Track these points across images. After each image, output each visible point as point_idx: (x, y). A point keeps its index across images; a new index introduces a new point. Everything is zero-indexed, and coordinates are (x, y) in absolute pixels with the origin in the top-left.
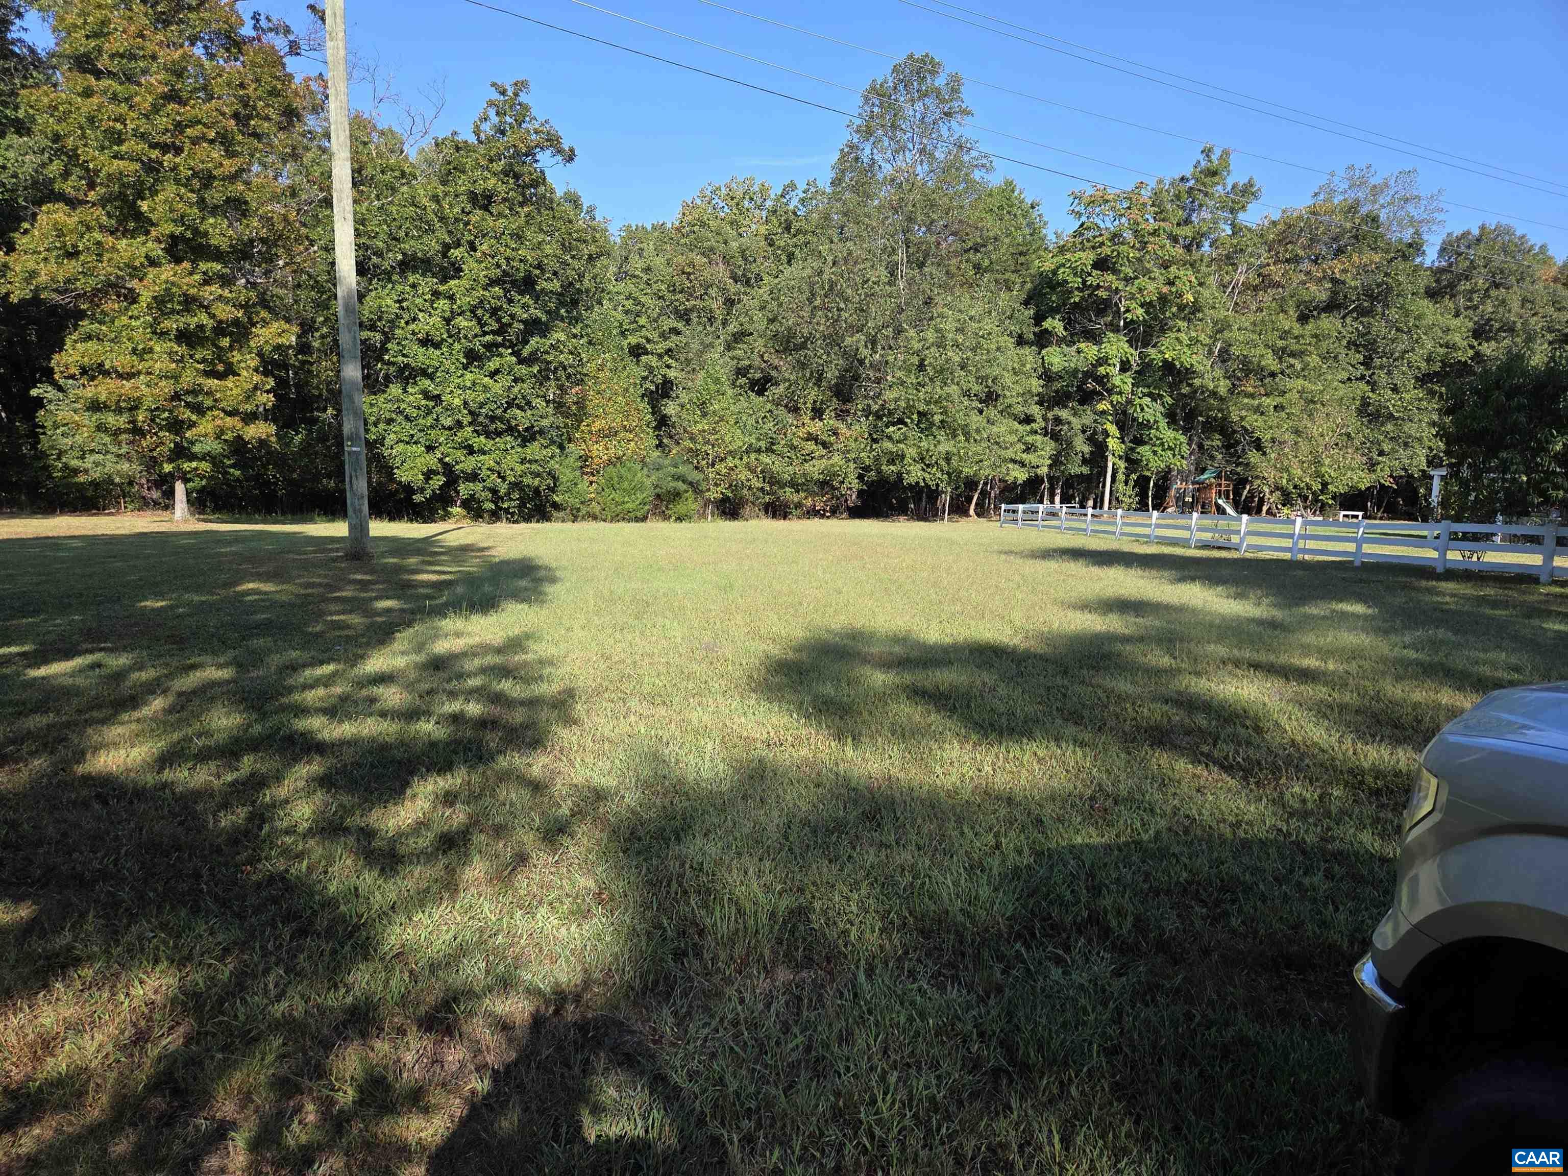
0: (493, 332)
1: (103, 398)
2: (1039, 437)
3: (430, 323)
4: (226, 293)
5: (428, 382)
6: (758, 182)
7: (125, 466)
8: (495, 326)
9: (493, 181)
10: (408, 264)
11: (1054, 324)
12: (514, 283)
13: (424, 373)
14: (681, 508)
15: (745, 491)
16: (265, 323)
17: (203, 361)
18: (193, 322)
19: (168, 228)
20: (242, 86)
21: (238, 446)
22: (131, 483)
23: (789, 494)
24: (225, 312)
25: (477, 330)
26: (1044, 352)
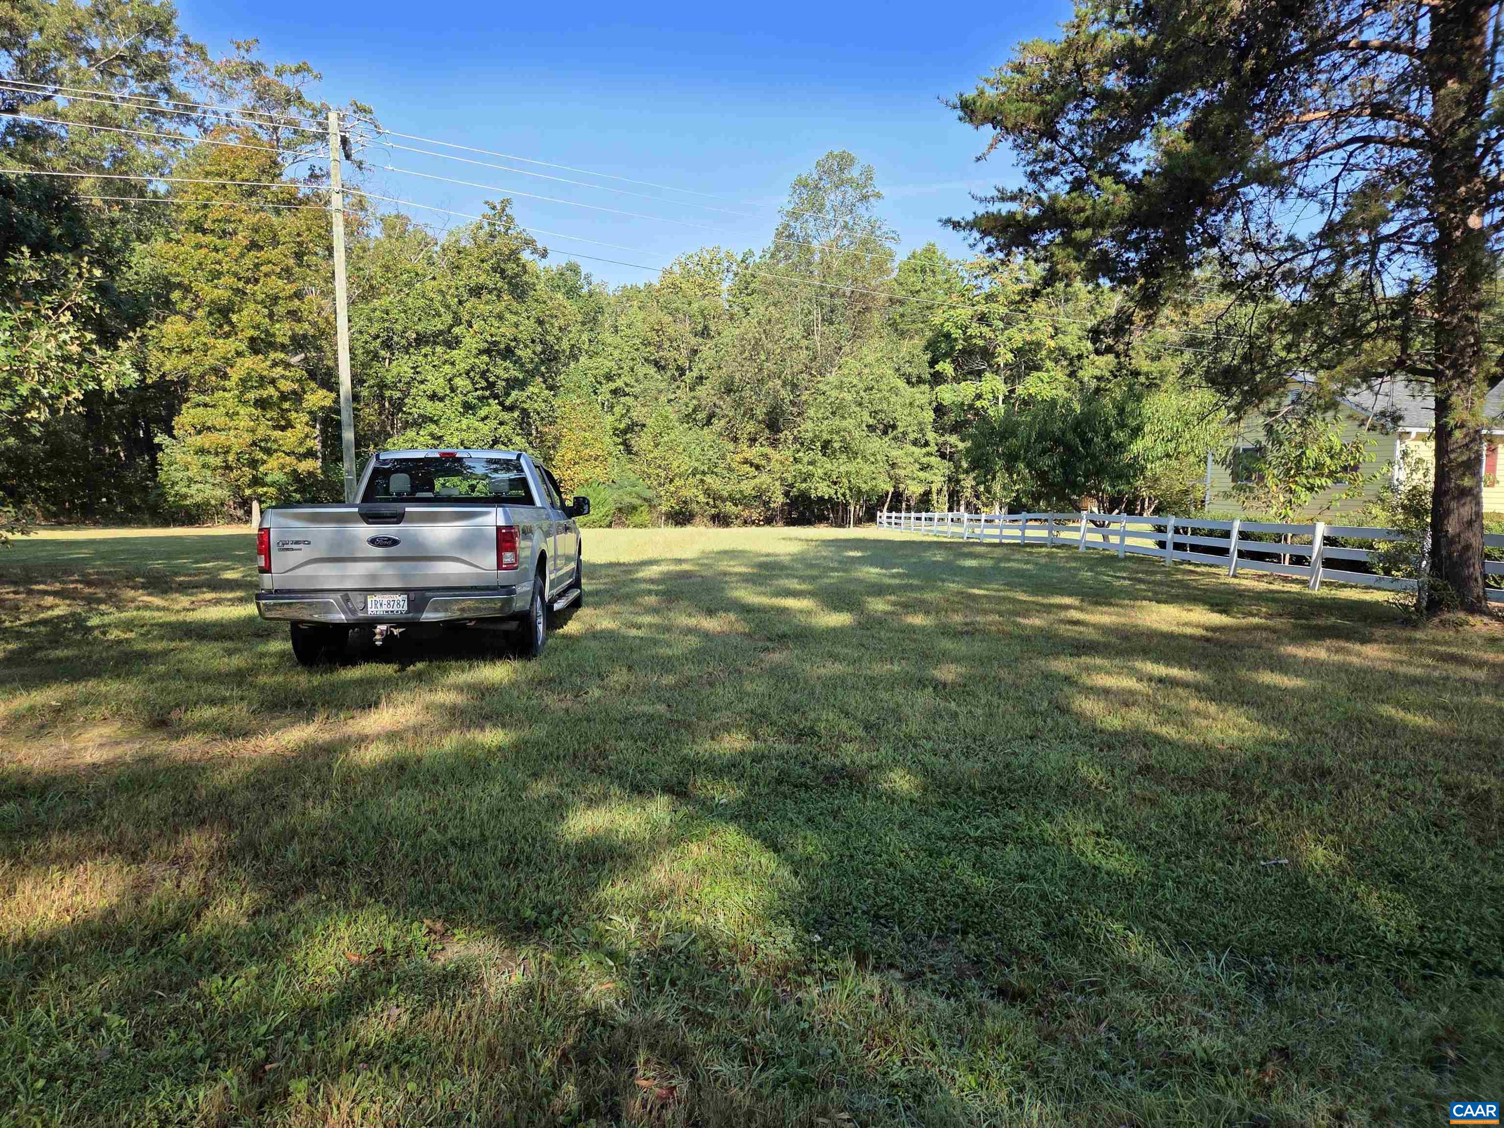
0: (482, 389)
1: (207, 446)
2: (933, 459)
3: (436, 382)
4: (287, 373)
5: (433, 426)
6: (724, 250)
7: (218, 492)
8: (484, 384)
9: (484, 276)
10: (421, 340)
11: (946, 367)
12: (499, 352)
13: (431, 420)
14: (637, 519)
15: (694, 505)
16: (313, 391)
17: (272, 419)
18: (265, 394)
19: (251, 333)
20: (299, 235)
21: (295, 475)
22: (222, 504)
23: (729, 508)
24: (286, 386)
25: (470, 387)
26: (937, 389)
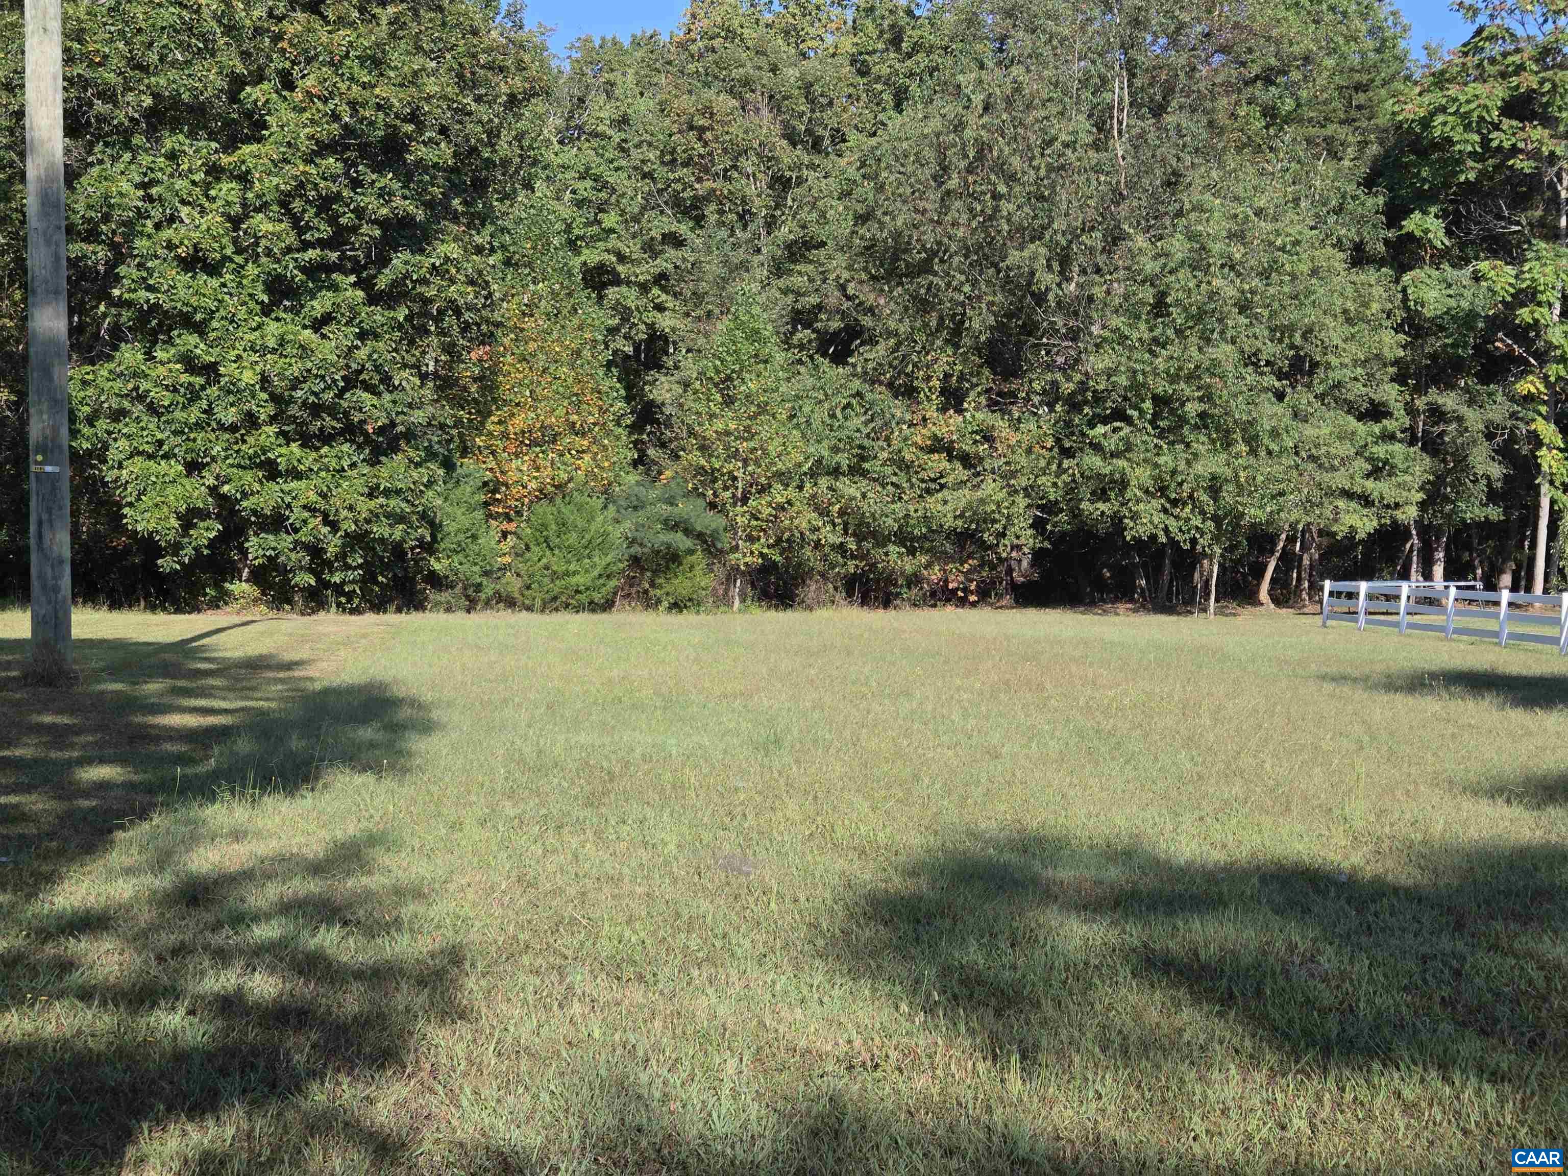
0: (321, 244)
2: (1398, 448)
3: (201, 226)
5: (193, 339)
8: (325, 231)
10: (163, 115)
11: (1426, 224)
12: (364, 149)
13: (187, 321)
14: (680, 585)
15: (808, 552)
23: (894, 558)
25: (291, 239)
26: (1406, 278)
